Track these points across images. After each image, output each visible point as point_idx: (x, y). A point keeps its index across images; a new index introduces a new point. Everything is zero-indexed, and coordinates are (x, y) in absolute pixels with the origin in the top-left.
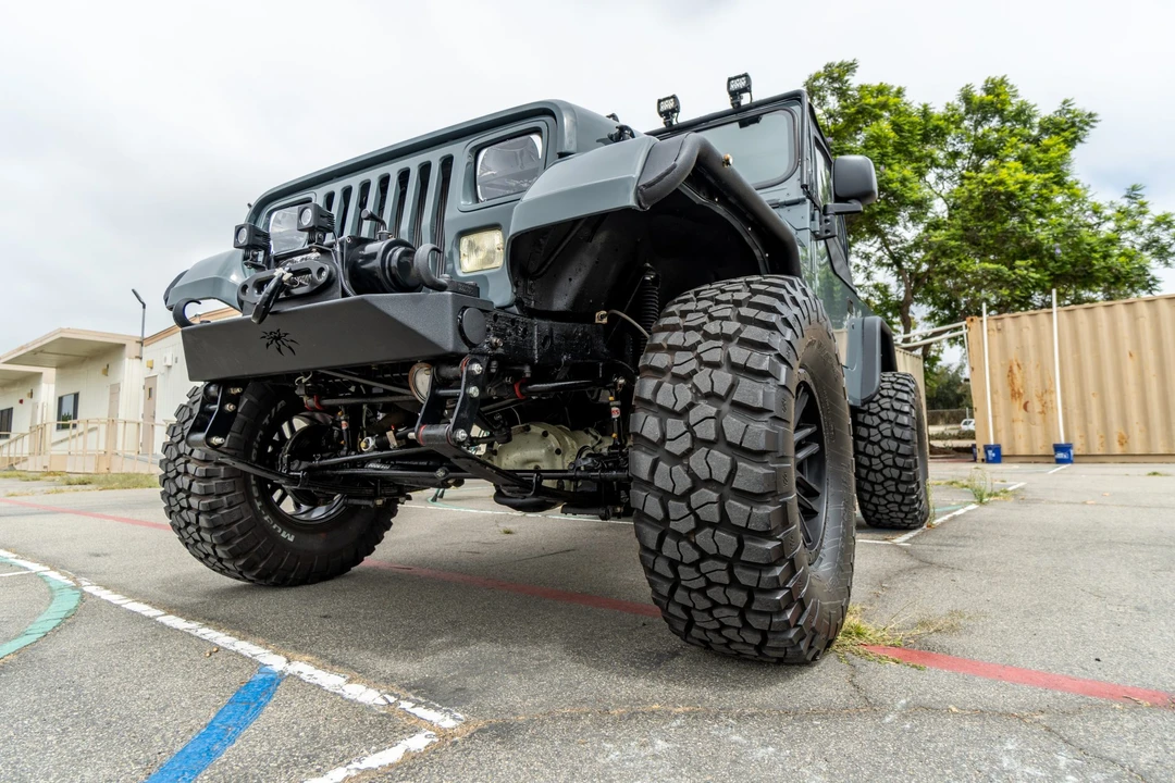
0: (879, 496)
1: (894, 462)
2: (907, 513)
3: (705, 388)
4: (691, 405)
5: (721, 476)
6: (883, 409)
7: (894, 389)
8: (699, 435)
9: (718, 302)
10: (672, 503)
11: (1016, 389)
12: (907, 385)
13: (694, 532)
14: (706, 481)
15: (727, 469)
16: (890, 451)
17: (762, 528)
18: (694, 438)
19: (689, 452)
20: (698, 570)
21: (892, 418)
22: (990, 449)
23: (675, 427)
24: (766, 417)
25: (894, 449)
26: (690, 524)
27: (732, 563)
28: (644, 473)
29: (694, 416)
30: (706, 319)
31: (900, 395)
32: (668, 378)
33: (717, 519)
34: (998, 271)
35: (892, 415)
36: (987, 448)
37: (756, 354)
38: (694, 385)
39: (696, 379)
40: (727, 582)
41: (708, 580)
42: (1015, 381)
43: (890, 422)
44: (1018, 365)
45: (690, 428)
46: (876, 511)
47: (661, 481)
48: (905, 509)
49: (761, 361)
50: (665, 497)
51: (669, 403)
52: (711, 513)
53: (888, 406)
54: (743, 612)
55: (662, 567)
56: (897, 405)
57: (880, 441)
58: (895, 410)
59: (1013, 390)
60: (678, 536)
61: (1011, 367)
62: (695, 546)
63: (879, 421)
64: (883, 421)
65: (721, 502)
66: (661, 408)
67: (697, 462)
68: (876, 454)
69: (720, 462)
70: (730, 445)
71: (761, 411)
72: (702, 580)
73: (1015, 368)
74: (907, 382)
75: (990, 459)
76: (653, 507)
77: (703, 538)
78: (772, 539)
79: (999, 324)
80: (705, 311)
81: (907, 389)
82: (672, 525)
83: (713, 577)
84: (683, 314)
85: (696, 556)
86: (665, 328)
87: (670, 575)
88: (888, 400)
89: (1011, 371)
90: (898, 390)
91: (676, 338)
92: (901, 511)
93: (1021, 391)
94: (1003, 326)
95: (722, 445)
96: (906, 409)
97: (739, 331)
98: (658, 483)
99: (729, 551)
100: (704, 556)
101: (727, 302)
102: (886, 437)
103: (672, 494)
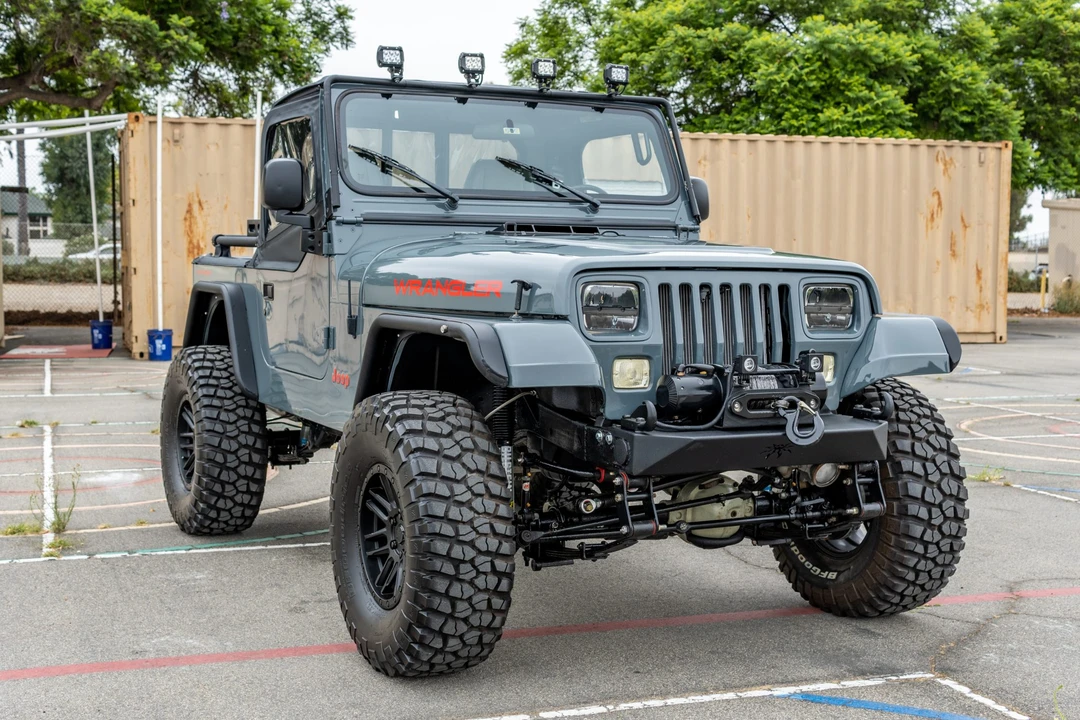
3: (937, 446)
4: (934, 455)
5: (955, 492)
8: (943, 471)
10: (934, 510)
11: (195, 241)
13: (941, 524)
14: (949, 496)
18: (941, 473)
19: (940, 480)
20: (938, 546)
22: (159, 337)
23: (931, 467)
26: (940, 520)
27: (953, 539)
28: (918, 493)
29: (938, 461)
33: (953, 515)
34: (146, 27)
36: (153, 336)
40: (948, 550)
42: (194, 228)
44: (200, 203)
45: (937, 468)
47: (929, 498)
51: (923, 454)
52: (950, 513)
55: (920, 548)
59: (191, 242)
60: (934, 527)
61: (190, 205)
62: (941, 532)
65: (955, 507)
66: (917, 456)
67: (944, 486)
69: (954, 485)
72: (938, 551)
73: (196, 207)
75: (159, 353)
77: (945, 527)
79: (177, 131)
82: (932, 522)
83: (943, 549)
85: (939, 537)
87: (922, 552)
89: (189, 211)
93: (202, 245)
94: (182, 136)
99: (955, 532)
100: (943, 537)
103: (933, 505)
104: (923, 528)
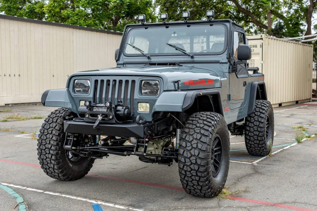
0: (252, 141)
1: (257, 129)
2: (260, 148)
3: (195, 138)
4: (192, 140)
5: (196, 154)
6: (256, 111)
7: (261, 105)
8: (193, 146)
9: (200, 119)
10: (187, 159)
12: (266, 104)
13: (190, 165)
14: (194, 155)
15: (198, 153)
16: (256, 126)
17: (203, 165)
18: (192, 147)
19: (191, 149)
20: (190, 173)
21: (259, 115)
23: (189, 144)
24: (206, 144)
25: (258, 125)
26: (189, 163)
27: (197, 171)
28: (181, 153)
29: (193, 143)
30: (197, 123)
31: (263, 107)
32: (188, 134)
33: (195, 163)
35: (259, 114)
37: (206, 132)
38: (193, 136)
39: (194, 135)
40: (196, 175)
41: (192, 175)
43: (258, 116)
45: (191, 145)
46: (251, 147)
47: (185, 155)
48: (260, 146)
49: (207, 133)
50: (185, 158)
51: (188, 140)
52: (194, 161)
53: (258, 110)
54: (198, 181)
55: (183, 172)
56: (261, 110)
57: (254, 122)
58: (260, 112)
60: (187, 166)
62: (190, 168)
63: (254, 115)
64: (256, 115)
65: (196, 160)
66: (186, 140)
67: (192, 152)
68: (252, 126)
69: (197, 152)
70: (199, 149)
71: (205, 143)
72: (191, 174)
74: (266, 103)
76: (183, 160)
77: (192, 166)
78: (205, 167)
80: (197, 121)
81: (265, 105)
82: (186, 163)
83: (193, 174)
84: (192, 121)
85: (190, 170)
86: (188, 123)
87: (185, 173)
88: (259, 108)
90: (262, 106)
91: (190, 126)
92: (258, 147)
95: (197, 149)
96: (264, 112)
97: (203, 127)
98: (184, 155)
99: (196, 169)
100: (192, 170)
101: (202, 119)
102: (256, 121)
103: (187, 157)
104: (183, 165)
